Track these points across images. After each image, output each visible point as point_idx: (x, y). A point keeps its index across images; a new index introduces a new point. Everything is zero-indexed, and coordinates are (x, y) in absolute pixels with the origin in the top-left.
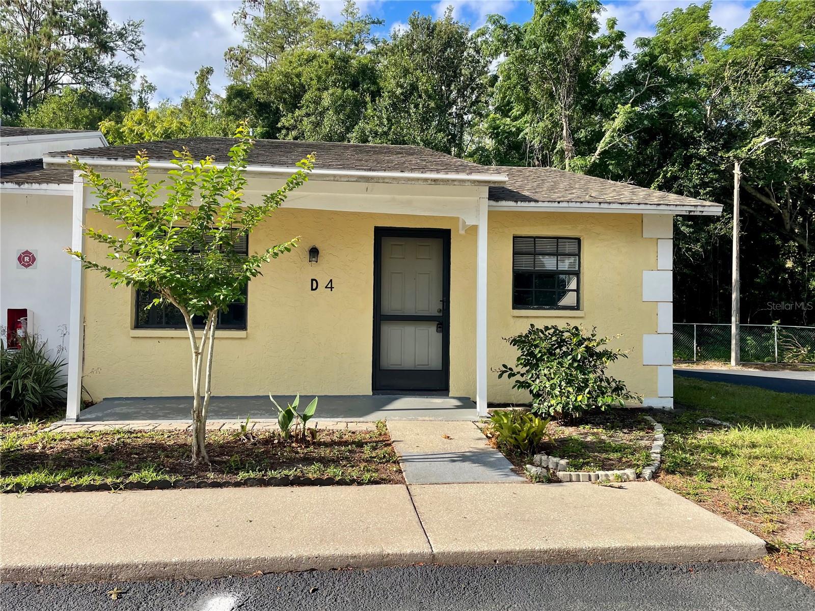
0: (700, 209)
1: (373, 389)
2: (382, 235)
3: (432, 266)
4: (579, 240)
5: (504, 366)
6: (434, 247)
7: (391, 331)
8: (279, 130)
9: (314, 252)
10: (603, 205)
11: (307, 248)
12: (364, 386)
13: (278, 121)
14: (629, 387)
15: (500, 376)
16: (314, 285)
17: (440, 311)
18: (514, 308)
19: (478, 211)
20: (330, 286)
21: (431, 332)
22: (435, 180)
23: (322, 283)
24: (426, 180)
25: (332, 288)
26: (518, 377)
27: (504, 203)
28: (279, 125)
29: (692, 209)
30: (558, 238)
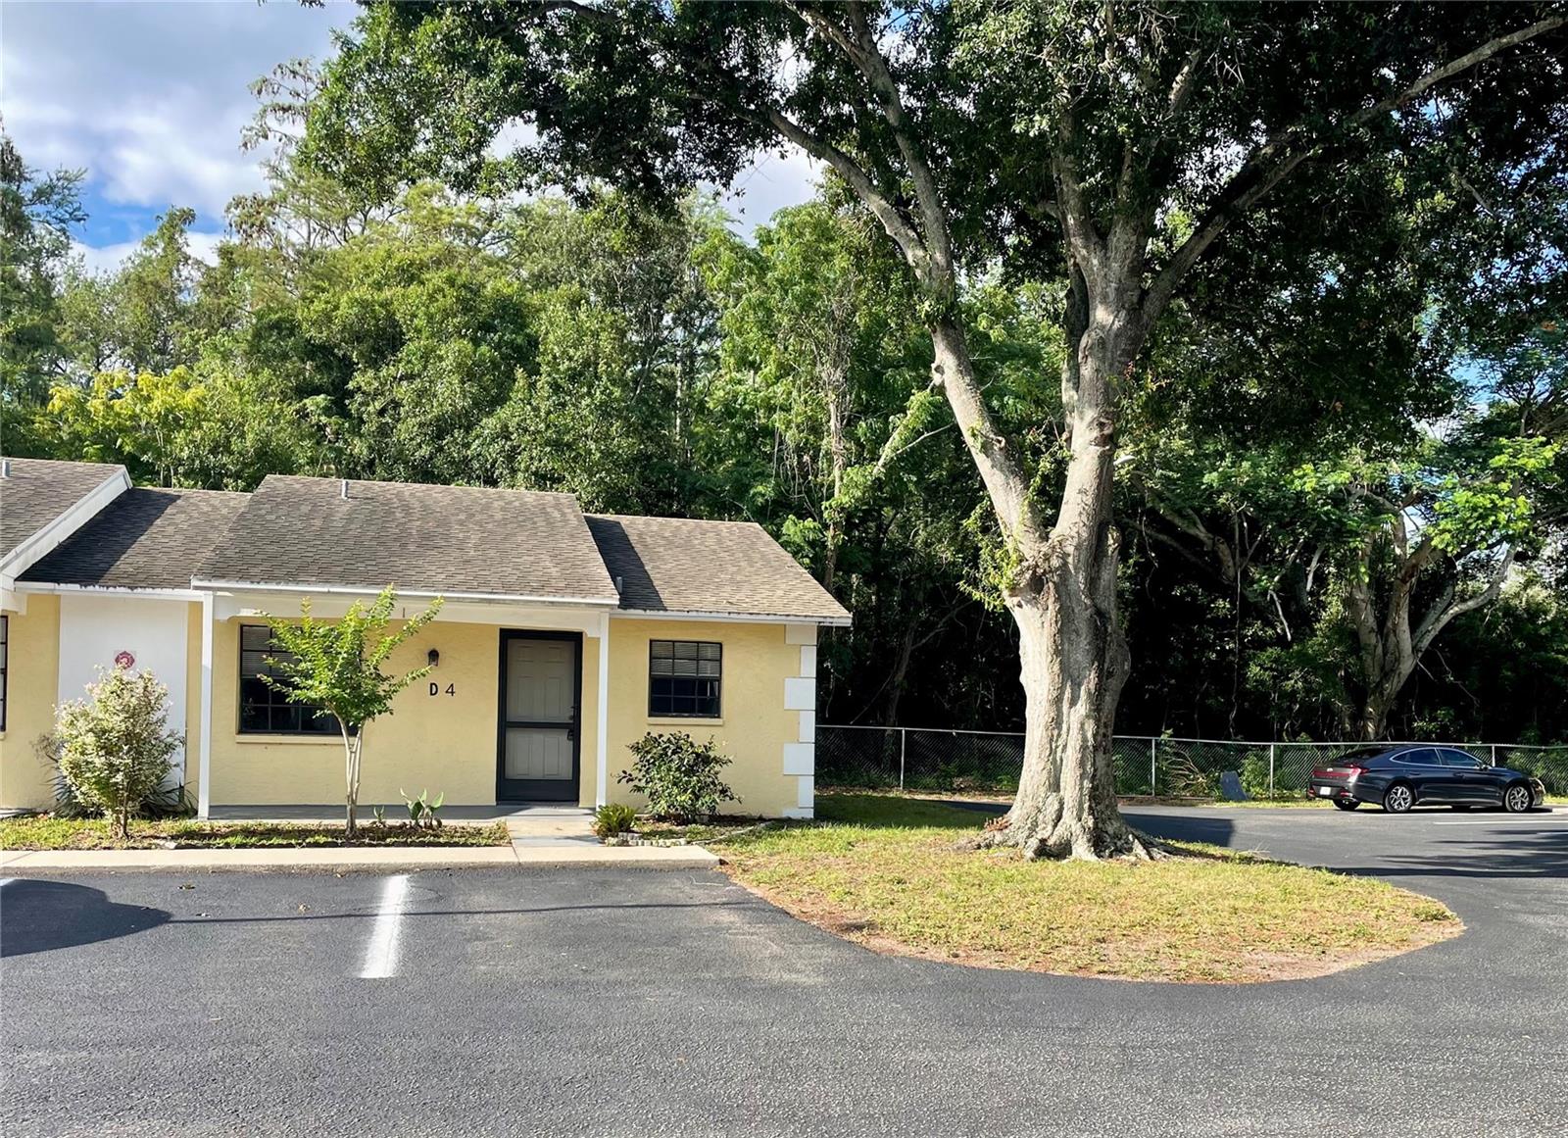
0: (829, 620)
1: (497, 800)
2: (508, 636)
3: (565, 671)
4: (721, 644)
5: (624, 772)
6: (566, 649)
7: (515, 738)
8: (351, 394)
9: (434, 655)
10: (732, 615)
11: (427, 651)
12: (488, 796)
13: (347, 377)
14: (734, 790)
15: (619, 781)
16: (434, 690)
17: (571, 718)
18: (650, 716)
19: (599, 624)
20: (451, 691)
21: (562, 739)
22: (552, 602)
23: (442, 688)
24: (544, 602)
25: (452, 693)
26: (636, 782)
27: (632, 611)
28: (351, 385)
29: (822, 620)
30: (698, 642)
